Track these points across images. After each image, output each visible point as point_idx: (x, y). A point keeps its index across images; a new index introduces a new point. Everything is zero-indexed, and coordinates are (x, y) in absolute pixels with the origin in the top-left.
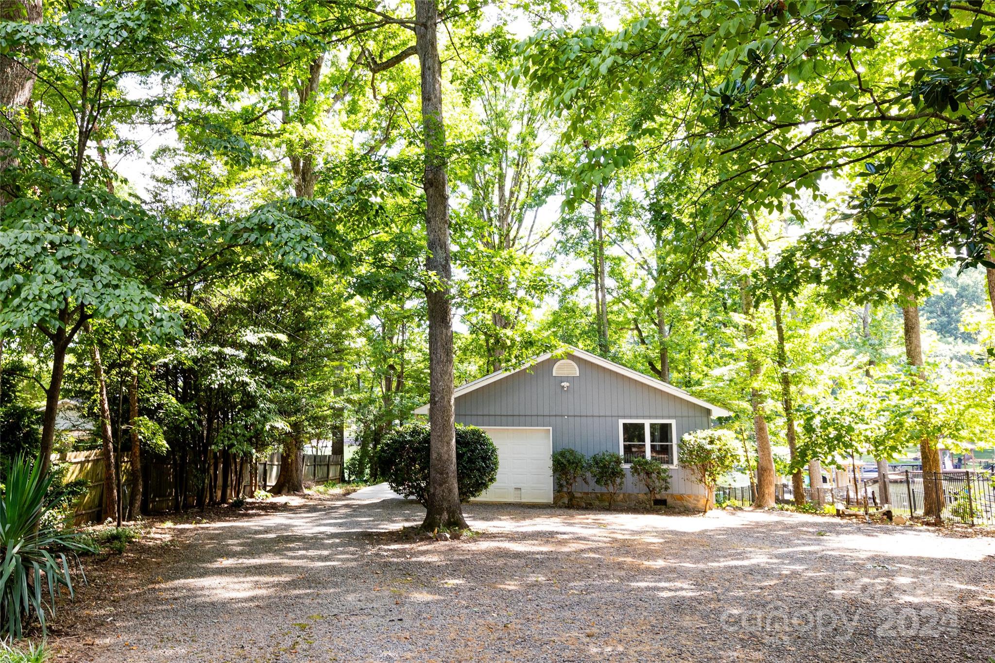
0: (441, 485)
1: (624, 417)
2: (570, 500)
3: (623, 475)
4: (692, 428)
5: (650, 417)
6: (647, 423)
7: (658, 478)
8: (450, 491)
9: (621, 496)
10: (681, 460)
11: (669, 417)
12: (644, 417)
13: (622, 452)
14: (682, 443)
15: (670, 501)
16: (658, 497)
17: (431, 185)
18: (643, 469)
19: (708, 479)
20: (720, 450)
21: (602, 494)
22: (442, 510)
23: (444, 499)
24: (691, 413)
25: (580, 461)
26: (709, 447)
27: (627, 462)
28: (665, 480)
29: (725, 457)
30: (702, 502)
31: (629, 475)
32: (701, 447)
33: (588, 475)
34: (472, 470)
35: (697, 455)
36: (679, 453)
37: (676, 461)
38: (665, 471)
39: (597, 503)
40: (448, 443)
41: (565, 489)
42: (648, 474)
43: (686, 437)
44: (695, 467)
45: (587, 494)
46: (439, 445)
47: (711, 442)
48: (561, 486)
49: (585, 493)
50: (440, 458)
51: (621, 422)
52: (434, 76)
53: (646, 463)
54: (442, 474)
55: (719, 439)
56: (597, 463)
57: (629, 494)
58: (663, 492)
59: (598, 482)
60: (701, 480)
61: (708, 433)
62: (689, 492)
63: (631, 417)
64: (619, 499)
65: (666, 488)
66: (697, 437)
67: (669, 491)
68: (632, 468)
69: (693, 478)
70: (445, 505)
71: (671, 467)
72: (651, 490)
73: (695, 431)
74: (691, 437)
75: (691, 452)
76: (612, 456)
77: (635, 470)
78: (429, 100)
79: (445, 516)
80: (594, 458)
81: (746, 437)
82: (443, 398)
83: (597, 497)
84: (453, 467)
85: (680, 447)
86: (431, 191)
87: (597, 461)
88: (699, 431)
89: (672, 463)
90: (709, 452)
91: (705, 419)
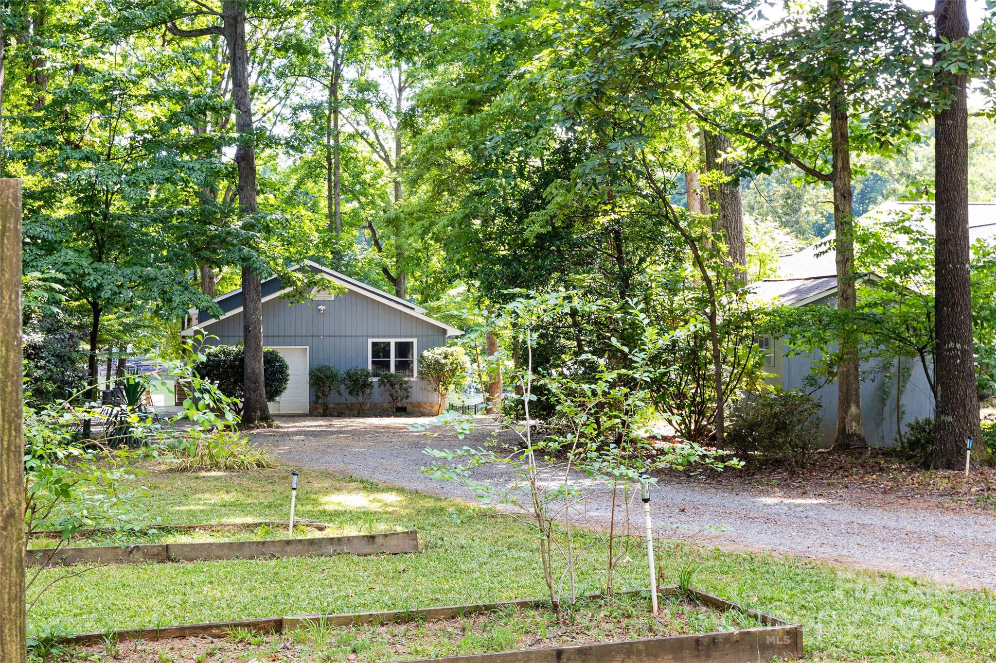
0: (254, 391)
1: (373, 337)
2: (324, 411)
3: (372, 387)
4: (430, 346)
5: (395, 337)
6: (393, 342)
7: (401, 388)
8: (261, 395)
9: (368, 405)
10: (420, 373)
11: (411, 337)
12: (390, 337)
13: (370, 367)
14: (422, 358)
15: (409, 408)
16: (399, 405)
17: (243, 159)
18: (389, 382)
19: (442, 388)
20: (452, 364)
21: (352, 404)
22: (256, 409)
23: (257, 401)
24: (430, 332)
25: (336, 376)
26: (443, 361)
27: (375, 375)
28: (406, 390)
29: (456, 369)
30: (436, 408)
31: (376, 386)
32: (437, 362)
33: (343, 387)
34: (273, 381)
35: (434, 369)
36: (418, 366)
37: (415, 374)
38: (407, 382)
39: (347, 412)
40: (259, 361)
41: (320, 401)
42: (392, 385)
43: (426, 353)
44: (431, 379)
45: (339, 404)
46: (253, 362)
47: (446, 357)
48: (318, 397)
49: (337, 404)
50: (254, 370)
51: (371, 341)
52: (244, 65)
53: (392, 375)
54: (255, 383)
55: (452, 355)
56: (350, 377)
57: (375, 404)
58: (404, 400)
59: (350, 393)
60: (436, 390)
61: (443, 349)
62: (424, 401)
63: (379, 337)
64: (366, 408)
65: (407, 397)
66: (433, 354)
67: (409, 400)
68: (379, 380)
69: (429, 388)
70: (258, 406)
71: (412, 379)
72: (394, 399)
73: (433, 348)
74: (429, 353)
75: (428, 366)
76: (363, 370)
77: (382, 382)
78: (240, 86)
79: (259, 413)
80: (348, 373)
81: (479, 352)
82: (255, 328)
83: (348, 407)
84: (263, 378)
85: (420, 362)
86: (243, 164)
87: (349, 375)
88: (436, 348)
89: (412, 376)
90: (443, 366)
91: (441, 338)
